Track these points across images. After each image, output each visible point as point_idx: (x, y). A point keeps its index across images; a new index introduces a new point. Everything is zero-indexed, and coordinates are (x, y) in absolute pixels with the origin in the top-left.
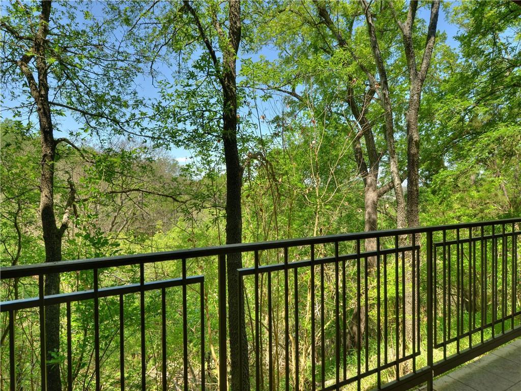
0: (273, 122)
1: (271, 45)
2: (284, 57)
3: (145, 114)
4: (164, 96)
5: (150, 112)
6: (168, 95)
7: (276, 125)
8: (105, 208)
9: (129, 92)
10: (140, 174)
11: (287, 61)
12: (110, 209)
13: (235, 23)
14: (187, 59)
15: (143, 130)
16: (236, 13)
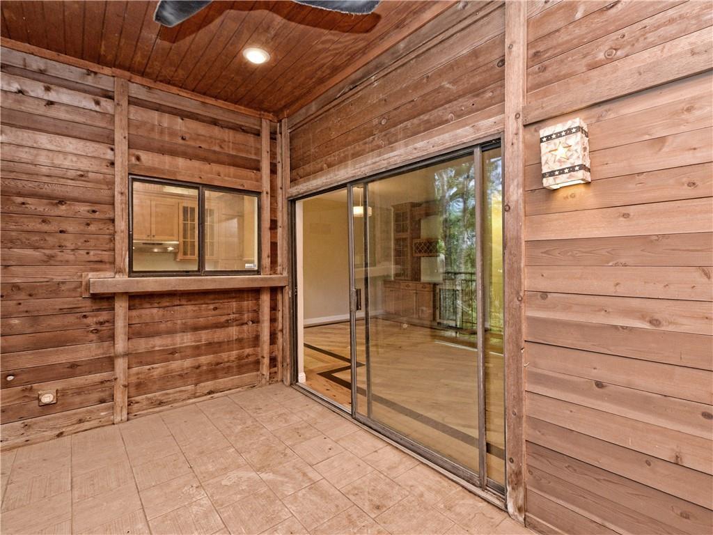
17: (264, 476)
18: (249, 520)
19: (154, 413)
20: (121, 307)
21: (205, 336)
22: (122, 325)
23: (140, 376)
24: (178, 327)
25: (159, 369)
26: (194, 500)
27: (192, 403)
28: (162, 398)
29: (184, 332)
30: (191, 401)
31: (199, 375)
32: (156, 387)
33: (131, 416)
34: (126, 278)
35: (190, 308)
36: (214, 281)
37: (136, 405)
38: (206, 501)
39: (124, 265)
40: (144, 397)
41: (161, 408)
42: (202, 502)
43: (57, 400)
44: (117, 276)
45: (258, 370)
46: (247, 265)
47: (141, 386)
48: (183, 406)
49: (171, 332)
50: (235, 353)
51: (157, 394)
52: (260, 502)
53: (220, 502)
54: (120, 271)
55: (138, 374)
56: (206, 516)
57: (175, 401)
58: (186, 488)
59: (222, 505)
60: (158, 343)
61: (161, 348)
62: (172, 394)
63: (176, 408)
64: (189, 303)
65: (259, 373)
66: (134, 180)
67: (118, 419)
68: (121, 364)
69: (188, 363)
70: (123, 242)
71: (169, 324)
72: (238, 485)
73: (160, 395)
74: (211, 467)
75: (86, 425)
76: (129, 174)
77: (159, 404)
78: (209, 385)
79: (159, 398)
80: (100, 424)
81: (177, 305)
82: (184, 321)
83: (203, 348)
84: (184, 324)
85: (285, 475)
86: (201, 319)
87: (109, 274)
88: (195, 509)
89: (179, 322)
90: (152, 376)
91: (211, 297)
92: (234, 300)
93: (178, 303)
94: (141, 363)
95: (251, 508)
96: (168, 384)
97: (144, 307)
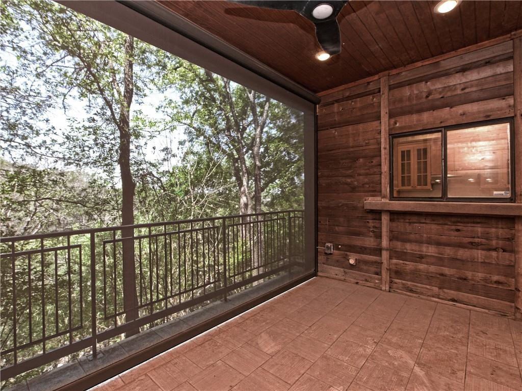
0: (163, 150)
1: (174, 89)
2: (184, 99)
3: (56, 141)
4: (72, 128)
5: (61, 139)
6: (76, 128)
7: (165, 152)
8: (17, 214)
9: (42, 119)
10: (52, 186)
11: (187, 102)
12: (21, 214)
13: (128, 85)
14: (97, 98)
15: (54, 152)
16: (129, 79)
17: (417, 370)
18: (374, 378)
19: (406, 295)
20: (385, 219)
21: (449, 251)
22: (386, 230)
23: (397, 266)
24: (424, 239)
25: (410, 266)
26: (366, 346)
27: (435, 302)
28: (413, 288)
29: (429, 244)
30: (434, 299)
31: (443, 281)
32: (408, 278)
33: (391, 290)
34: (387, 201)
35: (434, 226)
36: (448, 206)
37: (395, 284)
38: (369, 351)
39: (386, 193)
40: (400, 281)
41: (411, 294)
42: (367, 350)
43: (356, 264)
44: (383, 200)
45: (513, 302)
46: (495, 193)
47: (398, 273)
48: (427, 300)
49: (419, 242)
50: (480, 275)
51: (409, 283)
52: (393, 378)
53: (374, 357)
54: (384, 197)
55: (396, 264)
56: (360, 356)
57: (422, 293)
58: (370, 338)
59: (373, 359)
60: (409, 247)
61: (412, 252)
62: (420, 287)
63: (422, 299)
64: (432, 222)
65: (513, 304)
66: (393, 138)
67: (384, 288)
68: (385, 254)
69: (433, 268)
70: (386, 178)
71: (417, 236)
72: (395, 359)
73: (411, 285)
74: (394, 340)
75: (369, 284)
76: (390, 135)
77: (410, 291)
78: (453, 293)
79: (410, 286)
80: (375, 287)
81: (423, 223)
82: (429, 236)
83: (446, 260)
84: (429, 238)
85: (433, 382)
86: (443, 237)
87: (379, 198)
88: (361, 349)
89: (425, 235)
90: (405, 269)
91: (454, 219)
92: (479, 225)
93: (424, 221)
94: (398, 258)
95: (384, 375)
96: (417, 278)
97: (400, 221)
